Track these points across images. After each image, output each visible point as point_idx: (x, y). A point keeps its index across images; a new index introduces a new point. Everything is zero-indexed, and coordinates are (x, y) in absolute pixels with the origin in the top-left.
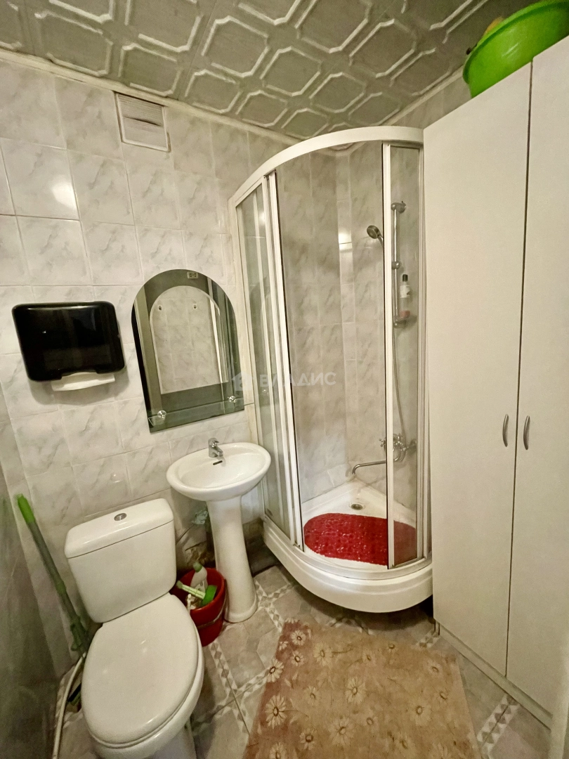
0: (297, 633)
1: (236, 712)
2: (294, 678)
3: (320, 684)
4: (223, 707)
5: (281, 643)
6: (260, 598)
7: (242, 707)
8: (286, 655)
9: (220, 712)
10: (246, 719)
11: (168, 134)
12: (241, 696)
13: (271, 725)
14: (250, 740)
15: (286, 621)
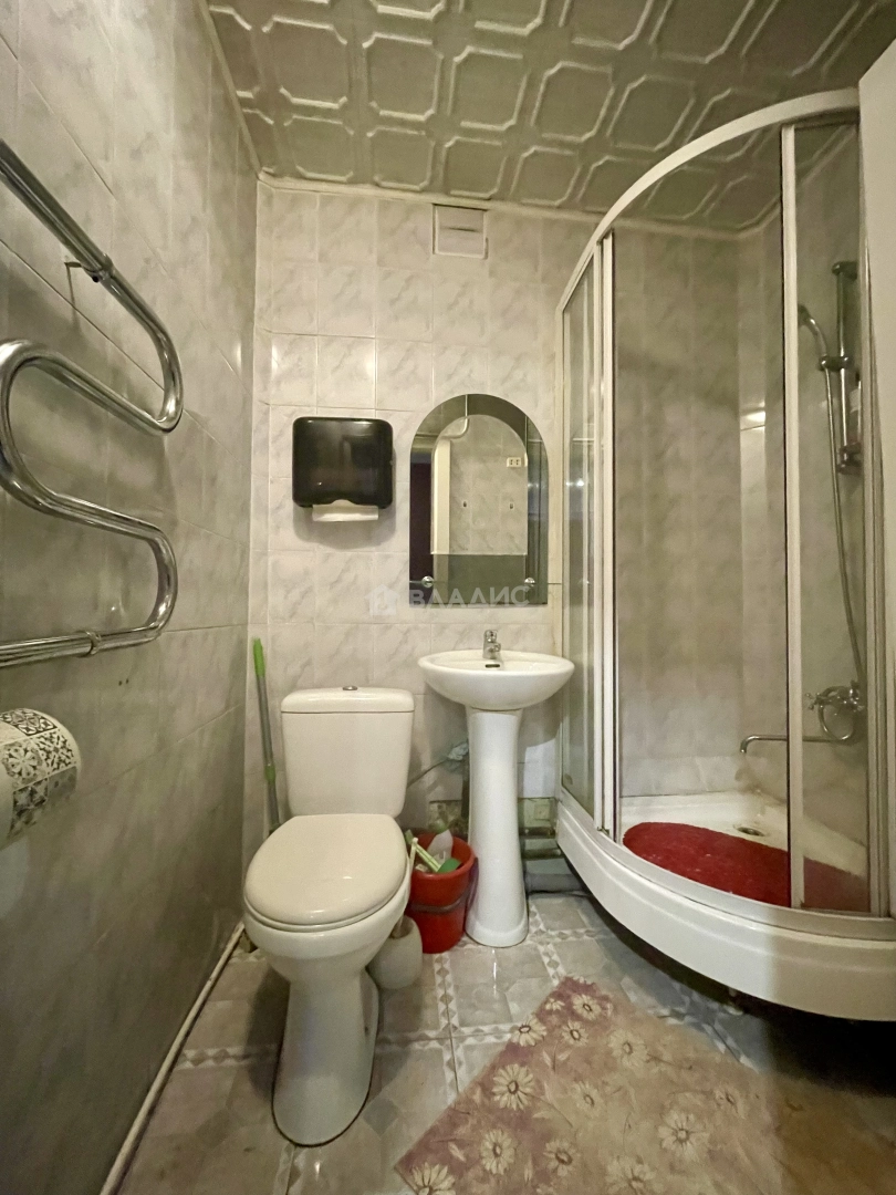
0: (585, 998)
1: (447, 1057)
2: (562, 1057)
3: (608, 1089)
4: (430, 1039)
5: (552, 1000)
6: (533, 929)
7: (459, 1053)
8: (554, 1020)
9: (422, 1043)
10: (462, 1072)
11: (487, 240)
12: (462, 1039)
13: (499, 1102)
14: (458, 1103)
15: (570, 975)
